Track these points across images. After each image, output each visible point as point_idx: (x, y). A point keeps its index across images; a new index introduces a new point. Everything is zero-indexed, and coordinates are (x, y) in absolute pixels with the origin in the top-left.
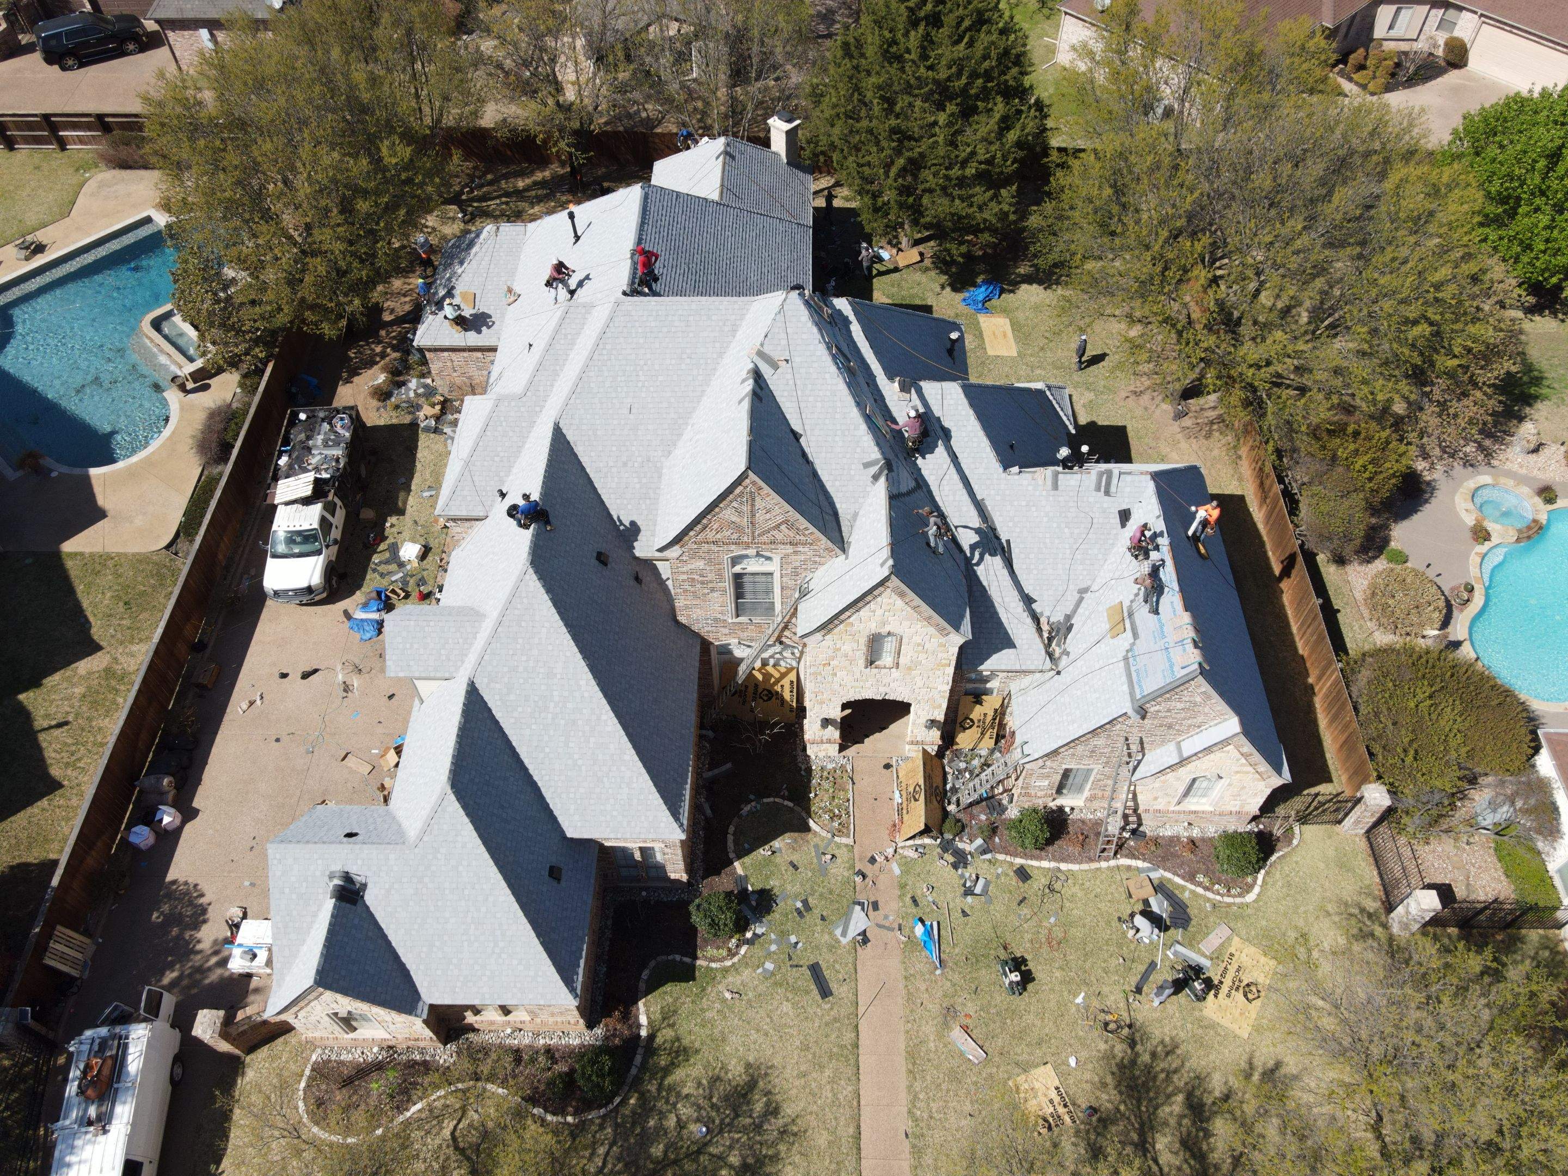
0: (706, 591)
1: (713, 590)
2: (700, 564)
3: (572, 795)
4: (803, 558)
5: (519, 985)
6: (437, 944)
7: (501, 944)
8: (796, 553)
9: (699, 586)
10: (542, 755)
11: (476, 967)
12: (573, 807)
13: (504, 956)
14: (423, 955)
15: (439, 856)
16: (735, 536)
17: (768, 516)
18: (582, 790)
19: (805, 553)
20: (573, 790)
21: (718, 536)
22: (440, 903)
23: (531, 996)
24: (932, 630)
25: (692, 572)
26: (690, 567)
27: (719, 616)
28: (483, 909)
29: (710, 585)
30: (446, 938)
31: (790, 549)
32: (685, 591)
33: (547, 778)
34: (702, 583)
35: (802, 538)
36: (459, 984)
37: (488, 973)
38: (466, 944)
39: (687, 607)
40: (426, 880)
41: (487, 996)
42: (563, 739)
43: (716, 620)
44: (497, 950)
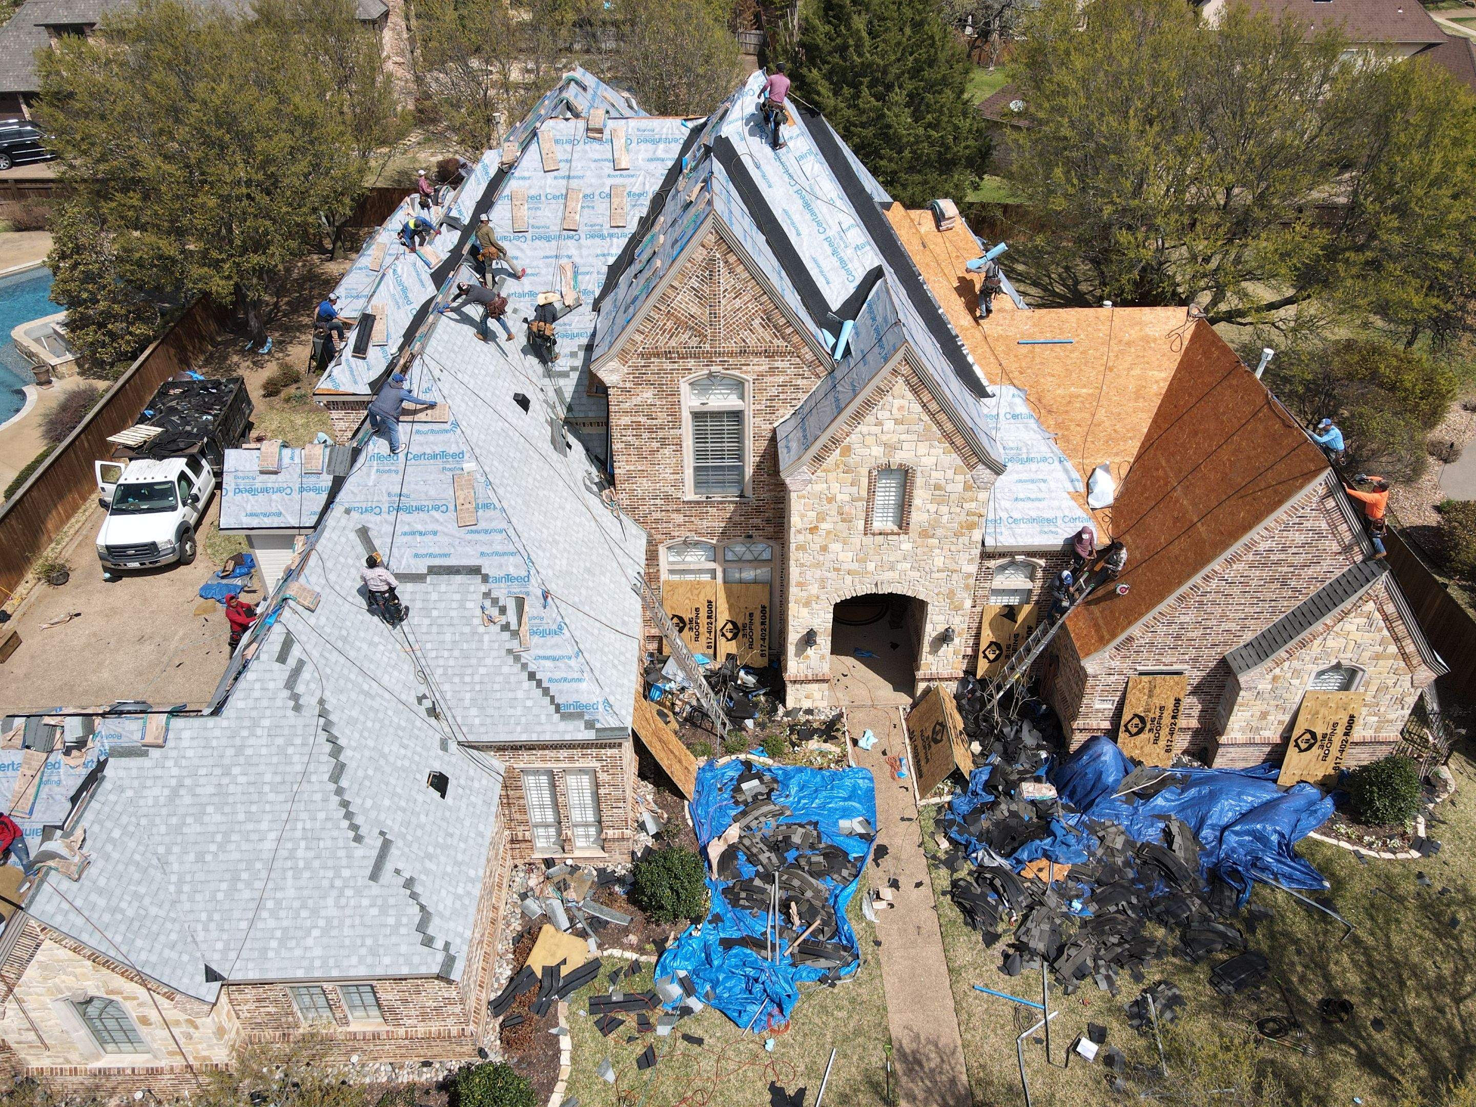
0: (655, 445)
1: (664, 442)
2: (648, 395)
3: (467, 679)
4: (781, 379)
5: (369, 942)
6: (245, 876)
7: (346, 873)
8: (772, 371)
9: (646, 435)
10: (427, 621)
11: (304, 914)
12: (468, 696)
13: (349, 892)
14: (220, 896)
15: (259, 732)
16: (694, 342)
17: (738, 303)
18: (482, 670)
19: (783, 372)
20: (469, 671)
21: (673, 343)
22: (254, 808)
23: (387, 960)
24: (955, 459)
25: (636, 410)
26: (636, 400)
27: (671, 490)
28: (321, 816)
29: (661, 434)
30: (258, 865)
31: (763, 364)
32: (628, 445)
33: (434, 654)
34: (650, 430)
35: (781, 343)
36: (274, 944)
37: (322, 923)
38: (290, 874)
39: (630, 477)
40: (236, 770)
41: (317, 963)
42: (457, 597)
43: (667, 498)
44: (338, 883)
